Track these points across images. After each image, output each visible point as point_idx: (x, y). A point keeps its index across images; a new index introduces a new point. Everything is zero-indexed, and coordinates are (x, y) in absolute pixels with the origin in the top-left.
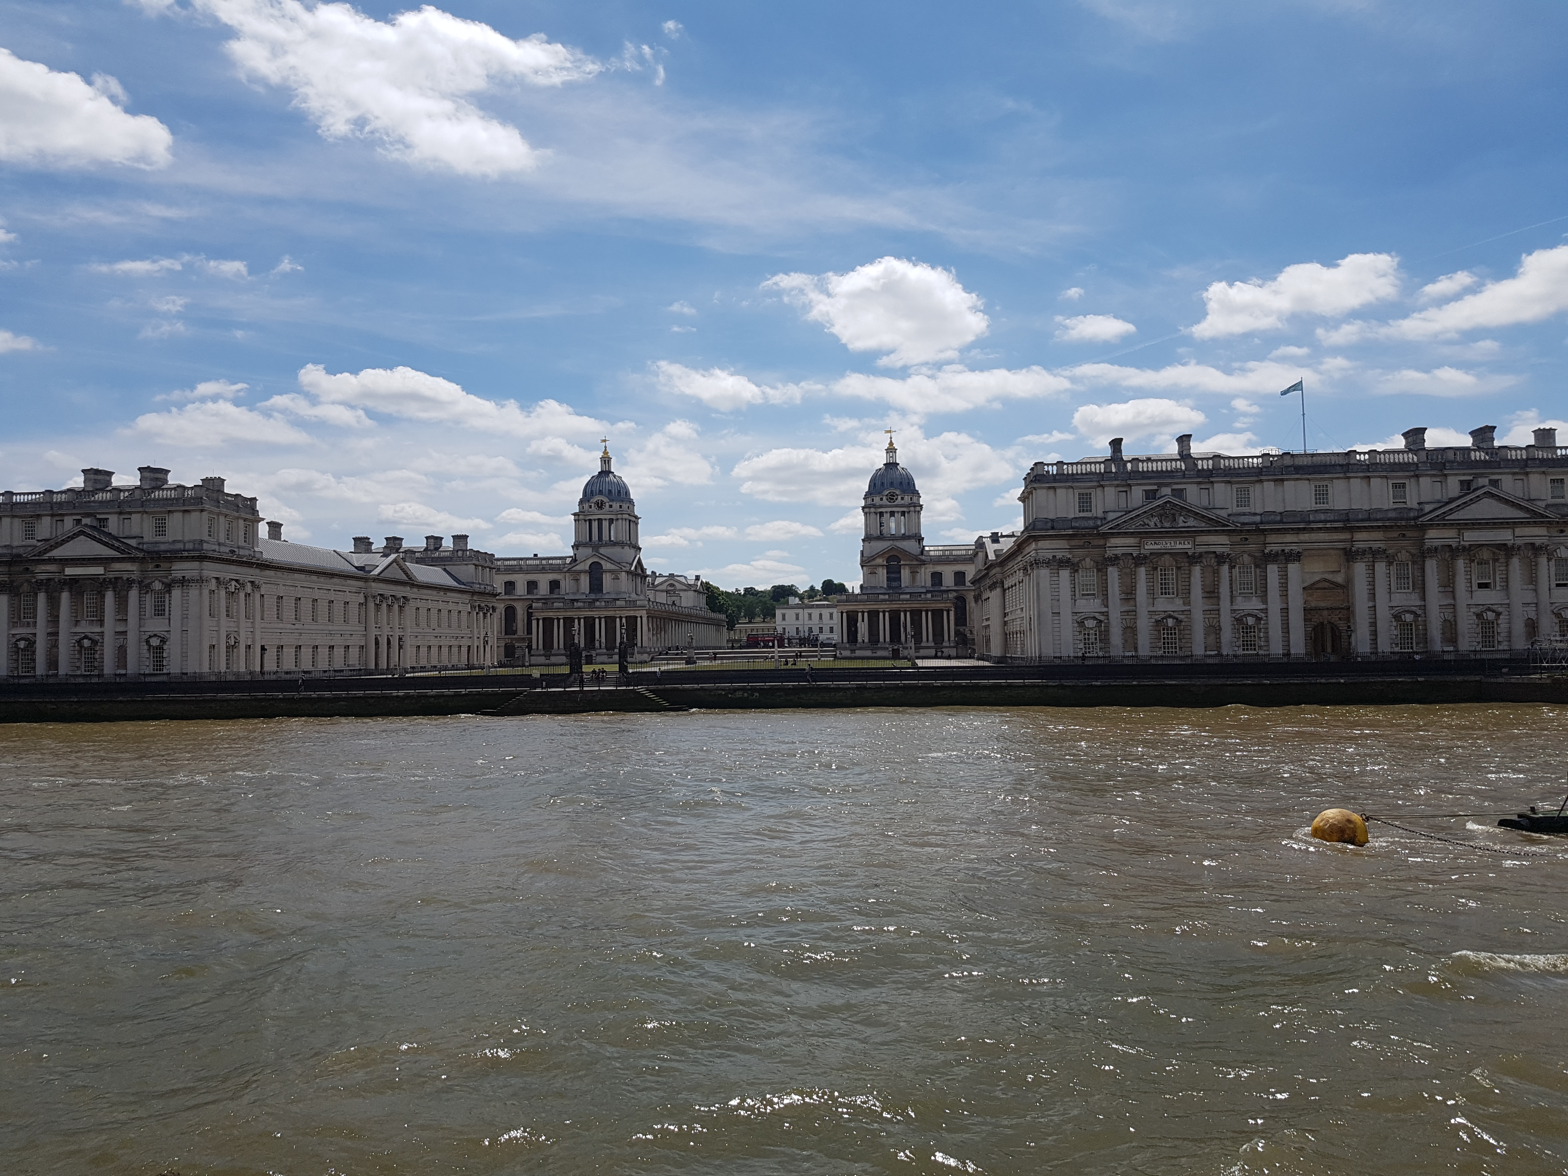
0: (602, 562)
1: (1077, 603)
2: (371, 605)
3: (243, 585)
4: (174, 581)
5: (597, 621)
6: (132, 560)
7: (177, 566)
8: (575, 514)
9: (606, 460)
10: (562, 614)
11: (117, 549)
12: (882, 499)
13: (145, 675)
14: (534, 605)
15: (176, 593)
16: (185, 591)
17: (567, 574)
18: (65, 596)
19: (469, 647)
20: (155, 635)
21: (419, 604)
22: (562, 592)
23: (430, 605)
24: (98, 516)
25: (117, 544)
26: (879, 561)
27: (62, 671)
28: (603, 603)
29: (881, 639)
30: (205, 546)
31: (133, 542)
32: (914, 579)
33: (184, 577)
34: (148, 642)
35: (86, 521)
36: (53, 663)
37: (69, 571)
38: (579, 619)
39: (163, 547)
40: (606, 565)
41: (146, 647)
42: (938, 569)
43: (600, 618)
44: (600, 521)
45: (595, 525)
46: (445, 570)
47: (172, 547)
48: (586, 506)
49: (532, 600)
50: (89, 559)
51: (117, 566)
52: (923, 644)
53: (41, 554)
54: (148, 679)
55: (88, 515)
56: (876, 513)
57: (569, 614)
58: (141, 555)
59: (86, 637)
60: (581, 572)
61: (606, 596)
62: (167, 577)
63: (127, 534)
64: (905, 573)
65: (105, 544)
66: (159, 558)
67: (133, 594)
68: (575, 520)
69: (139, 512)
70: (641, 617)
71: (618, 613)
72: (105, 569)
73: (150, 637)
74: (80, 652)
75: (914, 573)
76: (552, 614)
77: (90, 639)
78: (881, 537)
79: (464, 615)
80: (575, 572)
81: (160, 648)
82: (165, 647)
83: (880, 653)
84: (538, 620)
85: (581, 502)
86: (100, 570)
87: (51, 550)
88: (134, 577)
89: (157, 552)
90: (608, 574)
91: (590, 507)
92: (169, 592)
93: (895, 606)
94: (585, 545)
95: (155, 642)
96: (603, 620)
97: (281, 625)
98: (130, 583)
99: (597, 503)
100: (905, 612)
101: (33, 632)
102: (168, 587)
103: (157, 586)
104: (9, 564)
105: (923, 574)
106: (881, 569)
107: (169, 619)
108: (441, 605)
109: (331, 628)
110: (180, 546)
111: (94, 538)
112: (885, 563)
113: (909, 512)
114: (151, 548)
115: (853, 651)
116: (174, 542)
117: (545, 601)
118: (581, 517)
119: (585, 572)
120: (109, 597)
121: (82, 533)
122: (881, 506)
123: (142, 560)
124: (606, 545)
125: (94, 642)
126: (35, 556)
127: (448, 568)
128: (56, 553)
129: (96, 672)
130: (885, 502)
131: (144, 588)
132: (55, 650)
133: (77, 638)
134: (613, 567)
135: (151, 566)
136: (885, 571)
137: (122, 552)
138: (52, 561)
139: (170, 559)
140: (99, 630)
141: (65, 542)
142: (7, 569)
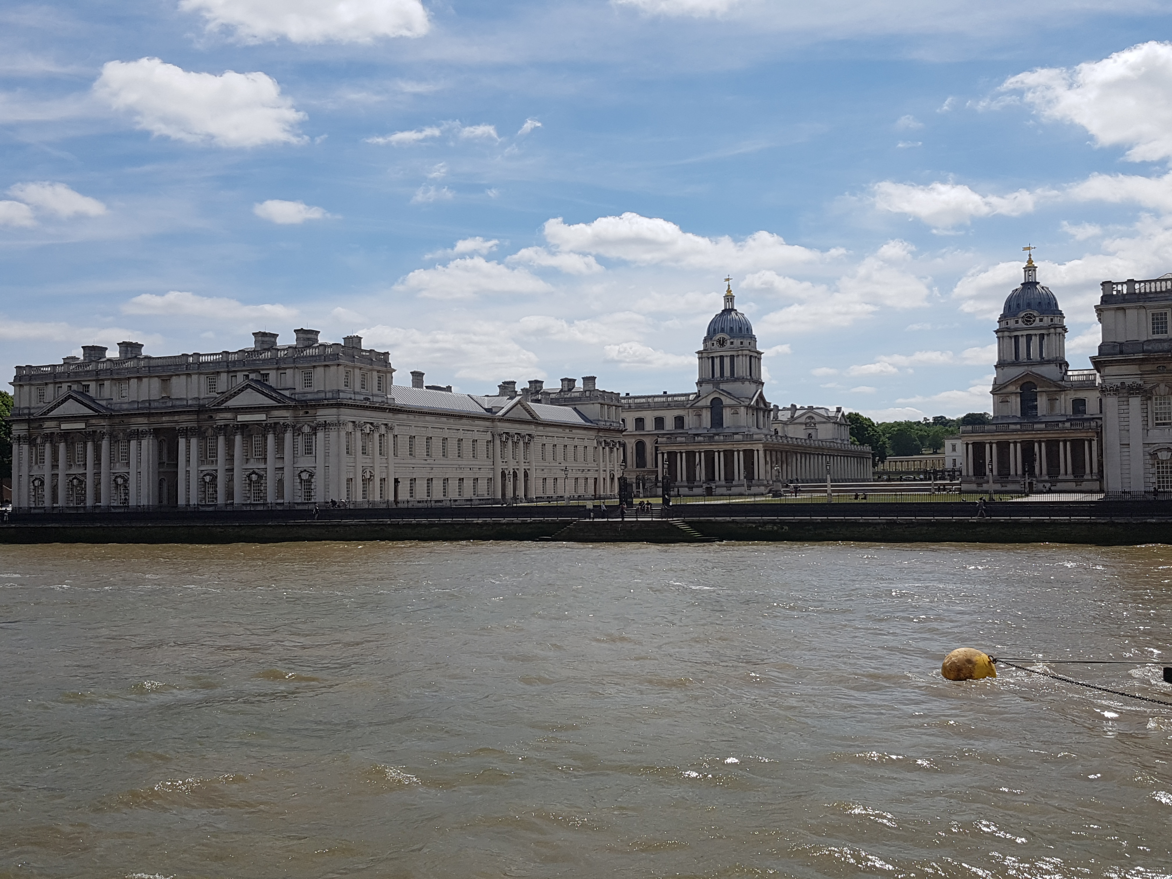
0: (723, 398)
1: (1150, 433)
2: (498, 442)
3: (377, 427)
4: (319, 425)
5: (716, 454)
6: (286, 408)
7: (320, 412)
8: (698, 352)
9: (729, 298)
10: (684, 449)
11: (275, 399)
12: (1017, 322)
13: (298, 504)
14: (659, 440)
15: (320, 435)
16: (328, 433)
17: (690, 410)
18: (238, 438)
19: (596, 479)
20: (305, 471)
21: (545, 440)
22: (686, 427)
23: (556, 441)
24: (262, 372)
25: (274, 395)
26: (1012, 388)
27: (237, 500)
28: (722, 438)
29: (1012, 472)
30: (342, 395)
31: (287, 393)
32: (1052, 408)
33: (325, 421)
34: (300, 476)
35: (252, 376)
36: (230, 494)
37: (241, 418)
38: (700, 453)
39: (310, 397)
40: (726, 401)
41: (299, 481)
42: (1081, 395)
43: (719, 452)
44: (722, 358)
45: (717, 361)
46: (575, 409)
47: (316, 396)
48: (709, 344)
49: (658, 435)
50: (255, 408)
51: (276, 413)
52: (1060, 477)
53: (219, 404)
54: (300, 507)
55: (254, 371)
56: (1011, 337)
57: (691, 448)
58: (293, 404)
59: (254, 473)
60: (703, 408)
61: (727, 431)
62: (313, 422)
63: (283, 386)
64: (1042, 402)
65: (266, 395)
66: (307, 406)
67: (288, 436)
68: (699, 358)
69: (291, 368)
70: (758, 451)
71: (735, 447)
72: (267, 416)
73: (301, 472)
74: (250, 485)
75: (1052, 400)
76: (675, 448)
77: (256, 474)
78: (1016, 363)
79: (590, 450)
80: (698, 408)
81: (309, 481)
82: (313, 480)
83: (1010, 487)
84: (663, 454)
85: (705, 340)
86: (263, 417)
87: (226, 401)
88: (288, 422)
89: (305, 401)
90: (728, 409)
91: (713, 344)
92: (315, 434)
93: (1027, 437)
94: (708, 382)
95: (305, 476)
96: (722, 454)
97: (413, 461)
98: (286, 426)
99: (719, 341)
100: (1040, 443)
101: (216, 468)
102: (315, 430)
103: (306, 429)
104: (198, 412)
105: (1063, 401)
106: (1013, 397)
107: (316, 457)
108: (567, 441)
109: (460, 462)
110: (322, 395)
111: (258, 391)
112: (1019, 390)
113: (1048, 335)
114: (301, 398)
115: (979, 484)
116: (318, 392)
117: (670, 435)
118: (705, 355)
119: (706, 407)
120: (270, 438)
121: (248, 386)
122: (1016, 330)
123: (295, 408)
124: (727, 381)
125: (260, 477)
126: (214, 406)
127: (577, 407)
128: (231, 403)
129: (262, 502)
130: (1021, 324)
131: (297, 431)
132: (231, 483)
133: (247, 473)
134: (733, 402)
135: (301, 413)
136: (1019, 399)
137: (279, 401)
138: (228, 410)
139: (315, 407)
140: (263, 466)
141: (236, 394)
142: (195, 417)
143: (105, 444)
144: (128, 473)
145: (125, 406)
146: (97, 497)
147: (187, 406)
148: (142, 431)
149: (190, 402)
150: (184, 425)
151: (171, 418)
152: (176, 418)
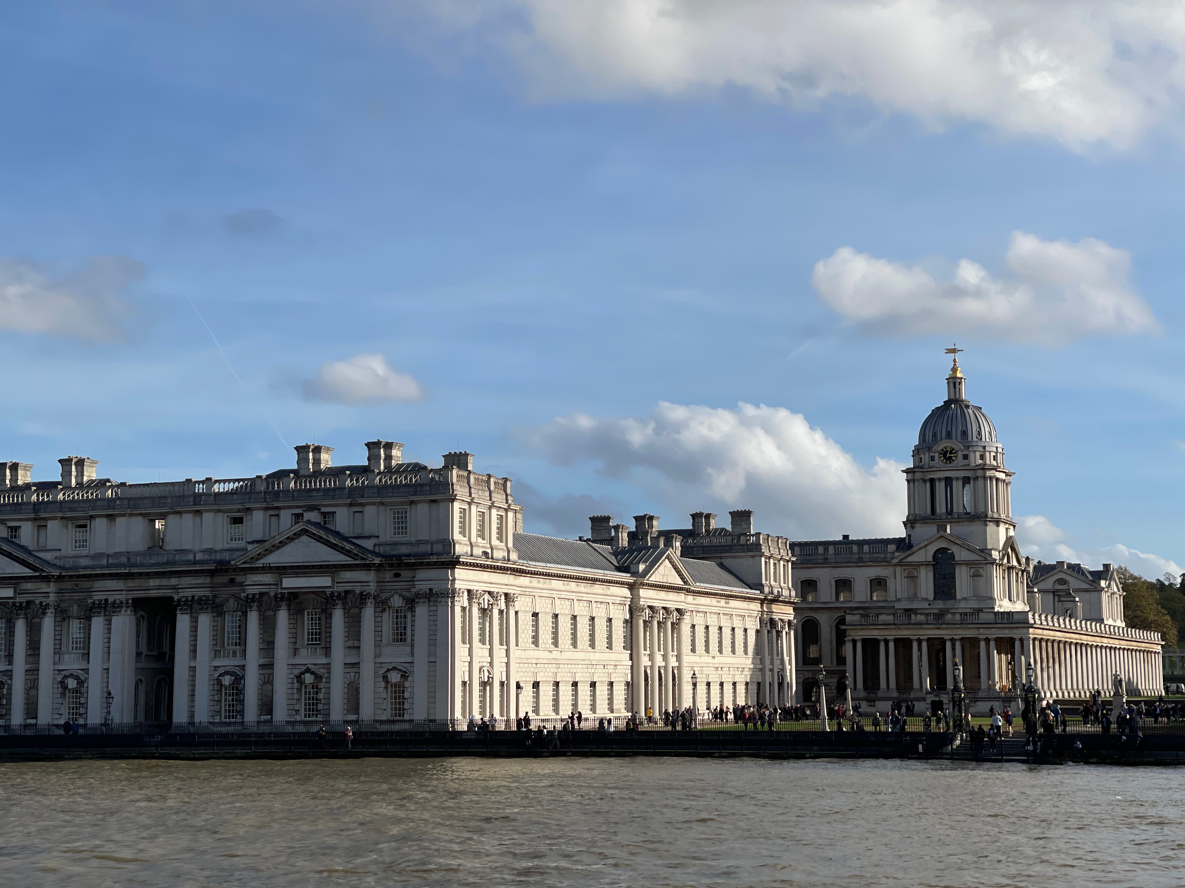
2: (639, 622)
3: (497, 598)
4: (418, 595)
6: (367, 567)
7: (422, 574)
11: (348, 553)
13: (382, 722)
14: (848, 617)
15: (422, 611)
16: (433, 608)
18: (283, 616)
20: (394, 668)
24: (323, 510)
25: (348, 546)
27: (278, 715)
30: (457, 548)
31: (368, 544)
33: (431, 590)
34: (385, 678)
35: (308, 516)
36: (267, 705)
37: (290, 583)
39: (404, 550)
41: (383, 684)
47: (416, 550)
49: (844, 611)
50: (314, 567)
51: (348, 575)
53: (253, 559)
54: (385, 728)
55: (311, 508)
58: (377, 561)
59: (308, 671)
62: (409, 590)
63: (358, 532)
65: (334, 546)
66: (399, 565)
67: (368, 613)
69: (374, 504)
70: (1021, 640)
72: (333, 580)
73: (388, 670)
74: (299, 690)
77: (313, 673)
81: (401, 686)
82: (407, 684)
86: (323, 581)
87: (265, 555)
88: (368, 590)
89: (399, 557)
92: (412, 609)
95: (395, 677)
98: (363, 598)
101: (242, 663)
102: (411, 603)
103: (397, 602)
104: (213, 573)
107: (412, 646)
110: (427, 548)
111: (320, 539)
114: (388, 550)
116: (419, 542)
120: (338, 617)
121: (304, 532)
123: (379, 568)
125: (318, 677)
126: (245, 563)
128: (274, 559)
129: (320, 718)
131: (382, 605)
132: (268, 687)
133: (297, 672)
135: (389, 576)
137: (355, 557)
138: (267, 569)
139: (412, 566)
140: (324, 661)
141: (283, 544)
142: (208, 580)
143: (48, 623)
144: (86, 671)
145: (84, 562)
146: (31, 710)
147: (195, 563)
148: (114, 603)
149: (199, 557)
150: (188, 593)
151: (164, 582)
152: (174, 581)
